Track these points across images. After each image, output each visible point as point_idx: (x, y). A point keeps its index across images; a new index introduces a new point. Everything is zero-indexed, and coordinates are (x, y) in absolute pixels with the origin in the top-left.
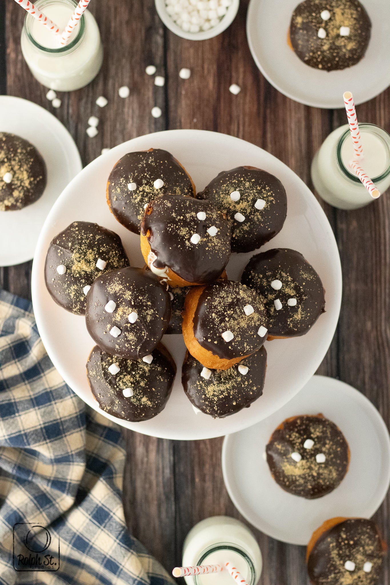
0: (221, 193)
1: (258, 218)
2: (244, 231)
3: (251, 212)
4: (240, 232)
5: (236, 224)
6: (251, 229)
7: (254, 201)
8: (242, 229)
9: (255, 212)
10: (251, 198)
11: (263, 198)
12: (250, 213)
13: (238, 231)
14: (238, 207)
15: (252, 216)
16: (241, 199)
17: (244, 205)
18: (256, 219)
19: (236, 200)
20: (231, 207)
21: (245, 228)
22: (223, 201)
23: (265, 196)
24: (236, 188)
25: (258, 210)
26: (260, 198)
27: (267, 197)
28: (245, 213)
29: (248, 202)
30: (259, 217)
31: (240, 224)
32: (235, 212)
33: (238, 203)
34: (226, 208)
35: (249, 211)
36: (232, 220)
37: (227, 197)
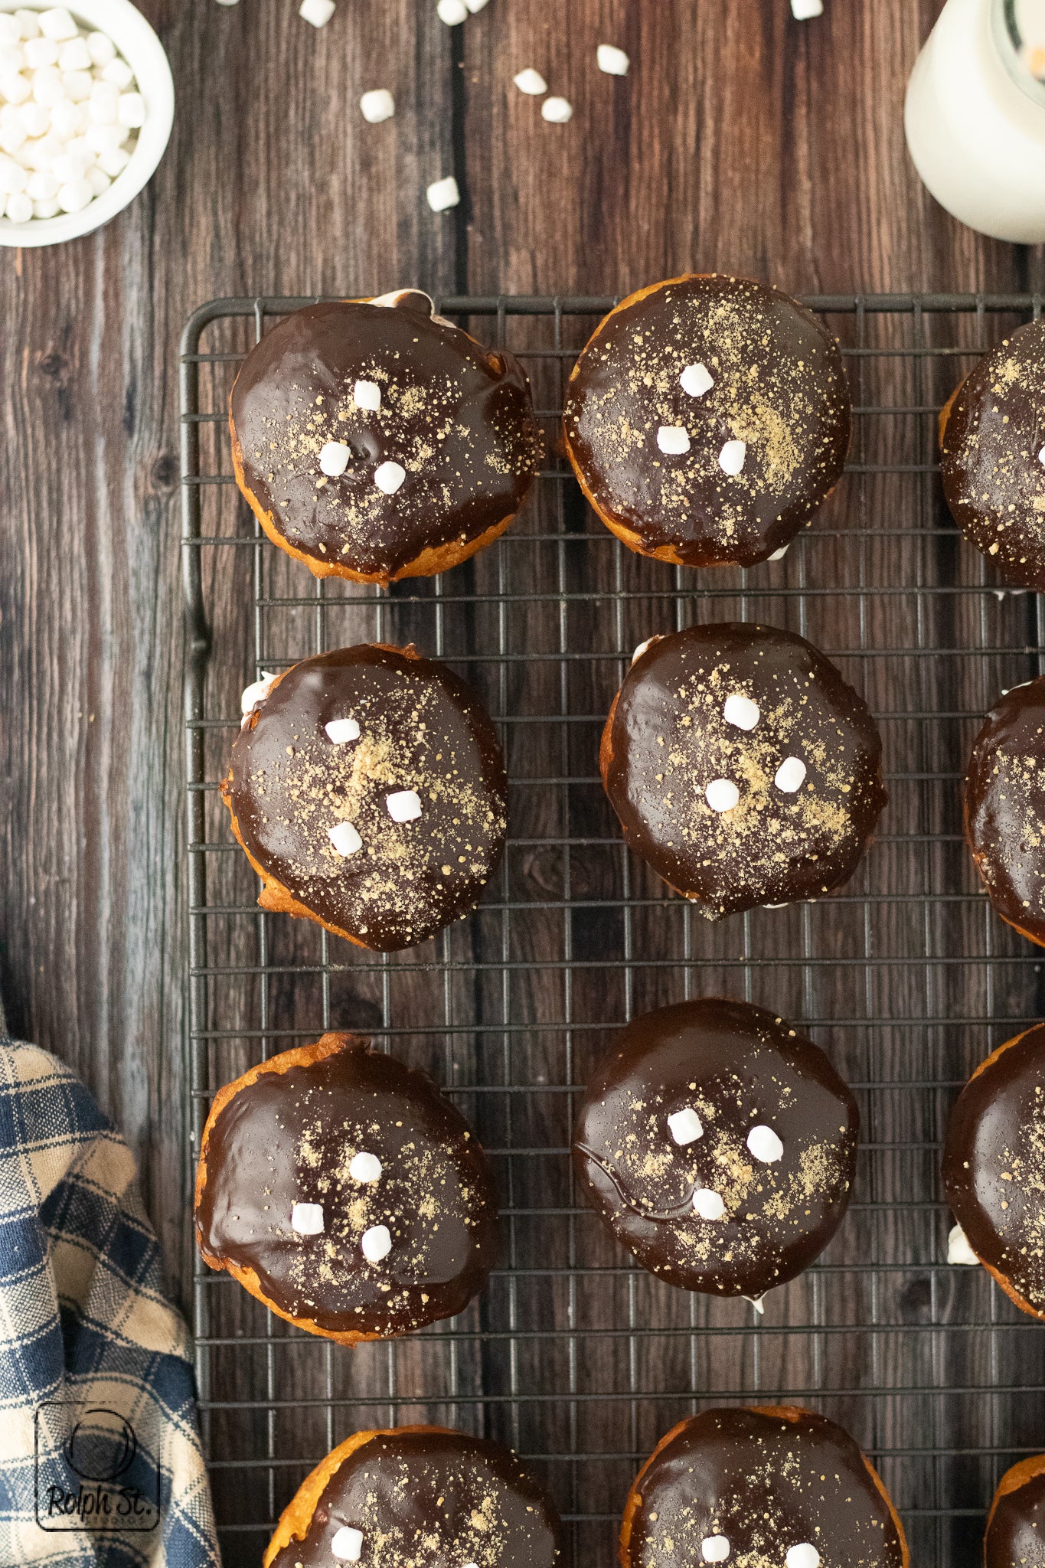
0: (711, 843)
1: (786, 716)
2: (828, 757)
3: (767, 740)
4: (833, 769)
5: (811, 787)
6: (821, 733)
7: (732, 732)
8: (824, 764)
9: (768, 728)
10: (723, 743)
11: (719, 704)
12: (773, 742)
13: (831, 776)
14: (758, 783)
15: (781, 735)
16: (731, 775)
17: (748, 766)
18: (788, 723)
19: (736, 790)
20: (759, 807)
21: (820, 754)
22: (739, 835)
23: (709, 699)
24: (693, 795)
25: (762, 718)
26: (720, 713)
27: (712, 692)
28: (774, 759)
29: (737, 751)
30: (780, 710)
31: (812, 775)
32: (774, 790)
33: (743, 785)
34: (763, 822)
35: (766, 748)
36: (801, 798)
37: (726, 820)
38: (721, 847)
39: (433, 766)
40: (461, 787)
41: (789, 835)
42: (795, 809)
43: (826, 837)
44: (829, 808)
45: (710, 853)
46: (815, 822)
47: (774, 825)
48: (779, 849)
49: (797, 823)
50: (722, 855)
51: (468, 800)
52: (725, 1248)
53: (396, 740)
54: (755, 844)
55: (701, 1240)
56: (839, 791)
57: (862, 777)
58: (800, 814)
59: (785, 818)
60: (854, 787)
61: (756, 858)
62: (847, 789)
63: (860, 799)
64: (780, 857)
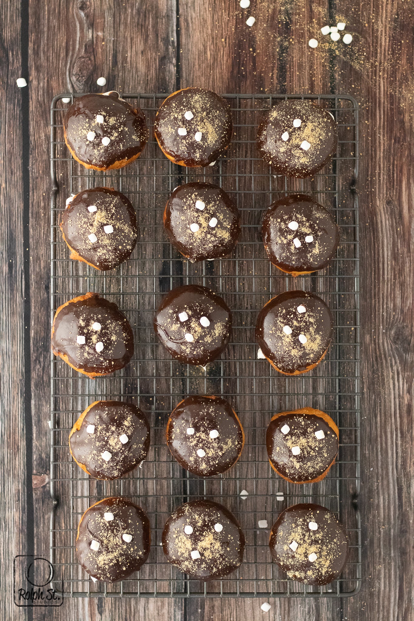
0: (192, 241)
1: (212, 207)
2: (224, 218)
3: (207, 213)
4: (225, 221)
5: (219, 226)
6: (222, 212)
7: (198, 211)
8: (222, 220)
9: (207, 210)
10: (195, 213)
11: (194, 203)
12: (209, 213)
13: (225, 223)
14: (204, 224)
15: (211, 212)
16: (197, 222)
17: (202, 220)
18: (213, 208)
19: (198, 227)
20: (205, 231)
21: (221, 217)
22: (199, 239)
23: (192, 202)
24: (187, 228)
25: (206, 207)
26: (195, 206)
27: (193, 200)
28: (209, 218)
29: (199, 216)
30: (211, 205)
31: (219, 223)
32: (209, 226)
33: (200, 225)
34: (206, 235)
35: (207, 215)
36: (216, 229)
37: (196, 234)
38: (195, 242)
39: (117, 219)
40: (124, 225)
41: (213, 239)
42: (214, 232)
43: (223, 240)
44: (224, 232)
45: (191, 244)
46: (220, 235)
47: (209, 236)
48: (210, 243)
49: (215, 236)
50: (195, 244)
51: (126, 228)
52: (194, 350)
53: (107, 211)
54: (204, 241)
55: (187, 348)
56: (227, 227)
57: (233, 224)
58: (216, 233)
59: (212, 234)
60: (231, 227)
61: (204, 245)
62: (229, 227)
63: (233, 230)
64: (210, 245)
